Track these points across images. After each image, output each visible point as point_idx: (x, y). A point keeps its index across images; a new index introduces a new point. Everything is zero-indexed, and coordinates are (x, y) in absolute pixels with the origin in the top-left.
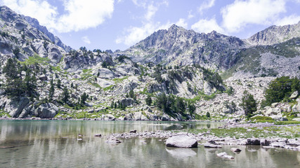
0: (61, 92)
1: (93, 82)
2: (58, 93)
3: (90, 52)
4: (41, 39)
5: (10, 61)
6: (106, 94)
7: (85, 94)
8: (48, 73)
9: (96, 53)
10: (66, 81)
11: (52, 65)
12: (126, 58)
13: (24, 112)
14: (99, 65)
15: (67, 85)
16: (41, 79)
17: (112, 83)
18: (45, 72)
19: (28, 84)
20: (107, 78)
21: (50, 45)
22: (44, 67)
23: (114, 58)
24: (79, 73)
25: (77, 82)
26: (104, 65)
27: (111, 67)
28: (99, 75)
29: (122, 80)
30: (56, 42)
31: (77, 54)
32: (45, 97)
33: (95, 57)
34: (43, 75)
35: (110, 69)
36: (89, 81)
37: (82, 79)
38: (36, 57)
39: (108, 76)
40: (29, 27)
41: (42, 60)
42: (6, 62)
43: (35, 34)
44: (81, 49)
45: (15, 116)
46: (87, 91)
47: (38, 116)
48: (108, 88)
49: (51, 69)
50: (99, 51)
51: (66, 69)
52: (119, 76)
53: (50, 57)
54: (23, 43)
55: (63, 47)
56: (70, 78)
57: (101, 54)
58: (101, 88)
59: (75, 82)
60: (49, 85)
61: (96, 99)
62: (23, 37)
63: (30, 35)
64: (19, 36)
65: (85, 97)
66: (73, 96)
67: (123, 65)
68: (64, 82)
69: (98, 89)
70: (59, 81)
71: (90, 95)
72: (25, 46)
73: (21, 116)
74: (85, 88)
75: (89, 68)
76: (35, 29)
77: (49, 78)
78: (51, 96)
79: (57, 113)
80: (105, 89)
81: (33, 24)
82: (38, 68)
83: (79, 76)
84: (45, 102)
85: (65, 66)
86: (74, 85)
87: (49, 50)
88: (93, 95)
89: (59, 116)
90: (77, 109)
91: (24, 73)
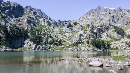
0: (51, 39)
1: (64, 34)
2: (50, 39)
3: (62, 22)
4: (42, 18)
5: (32, 27)
6: (69, 40)
7: (61, 40)
8: (46, 31)
9: (64, 22)
10: (53, 35)
11: (47, 28)
12: (77, 23)
13: (37, 48)
14: (66, 27)
15: (54, 36)
16: (43, 34)
17: (71, 34)
18: (44, 31)
19: (38, 36)
20: (69, 33)
21: (46, 20)
22: (44, 29)
23: (72, 24)
24: (58, 31)
25: (58, 35)
26: (68, 27)
27: (71, 28)
28: (66, 31)
29: (76, 33)
30: (48, 18)
31: (57, 23)
32: (45, 42)
33: (64, 24)
34: (44, 33)
35: (71, 29)
36: (62, 34)
37: (59, 33)
38: (41, 25)
39: (70, 32)
40: (38, 13)
41: (43, 26)
42: (30, 28)
43: (40, 16)
44: (58, 21)
45: (34, 49)
46: (62, 38)
47: (43, 49)
48: (70, 37)
49: (47, 30)
50: (65, 21)
51: (53, 30)
52: (74, 31)
53: (46, 25)
54: (36, 20)
55: (51, 20)
56: (54, 33)
57: (67, 22)
58: (67, 37)
59: (57, 35)
60: (46, 36)
61: (65, 42)
62: (36, 17)
63: (38, 16)
64: (34, 17)
65: (61, 41)
66: (56, 41)
67: (76, 26)
68: (52, 35)
69: (66, 37)
70: (50, 35)
71: (63, 40)
72: (36, 21)
73: (36, 49)
74: (61, 37)
75: (62, 29)
76: (40, 14)
77: (46, 34)
78: (47, 41)
79: (50, 48)
80: (69, 37)
81: (39, 12)
82: (42, 30)
83: (58, 33)
84: (45, 44)
85: (52, 28)
86: (56, 36)
87: (46, 22)
88: (64, 40)
89: (51, 49)
90: (58, 46)
91: (36, 32)
